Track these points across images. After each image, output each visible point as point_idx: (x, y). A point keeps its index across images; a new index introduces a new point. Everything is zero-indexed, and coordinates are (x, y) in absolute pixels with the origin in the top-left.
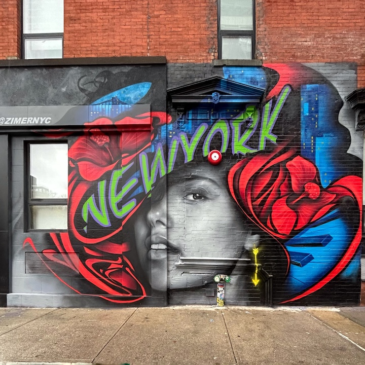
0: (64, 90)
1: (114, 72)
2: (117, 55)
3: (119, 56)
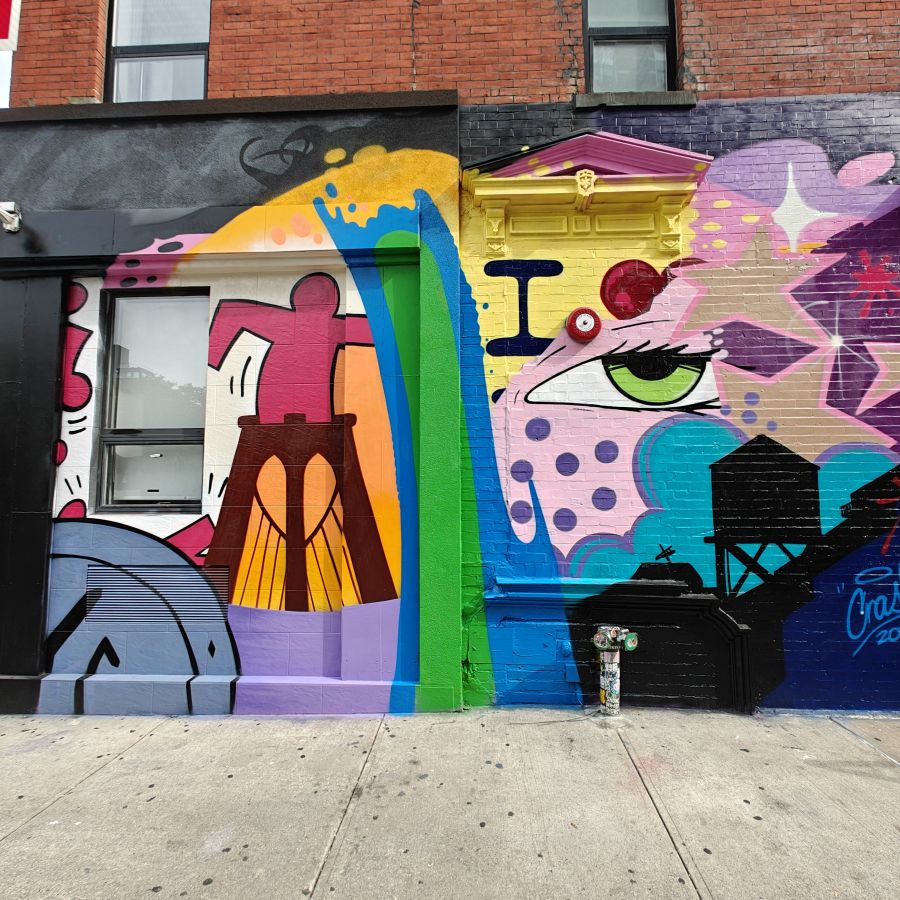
0: (205, 170)
1: (330, 129)
2: (339, 90)
3: (342, 92)
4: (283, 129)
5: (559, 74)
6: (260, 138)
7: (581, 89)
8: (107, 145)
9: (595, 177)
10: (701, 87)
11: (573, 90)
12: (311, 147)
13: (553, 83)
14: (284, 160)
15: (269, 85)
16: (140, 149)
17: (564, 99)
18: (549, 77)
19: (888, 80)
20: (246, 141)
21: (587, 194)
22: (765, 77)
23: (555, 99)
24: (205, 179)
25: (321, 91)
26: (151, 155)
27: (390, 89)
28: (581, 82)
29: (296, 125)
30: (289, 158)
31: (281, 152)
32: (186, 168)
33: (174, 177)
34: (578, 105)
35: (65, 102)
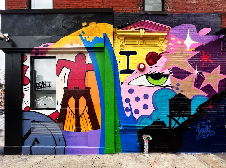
0: (54, 27)
1: (83, 17)
2: (85, 7)
3: (86, 8)
4: (72, 17)
5: (137, 5)
6: (66, 19)
7: (142, 9)
8: (30, 19)
9: (144, 31)
10: (169, 10)
11: (140, 9)
12: (78, 22)
13: (135, 8)
14: (72, 25)
15: (68, 6)
16: (38, 21)
17: (138, 12)
18: (134, 6)
19: (211, 10)
20: (63, 19)
21: (143, 35)
22: (184, 8)
23: (136, 12)
24: (54, 29)
25: (81, 8)
26: (40, 23)
27: (97, 8)
28: (142, 8)
29: (75, 16)
30: (73, 24)
31: (71, 23)
32: (49, 26)
33: (46, 28)
34: (141, 13)
35: (19, 9)
